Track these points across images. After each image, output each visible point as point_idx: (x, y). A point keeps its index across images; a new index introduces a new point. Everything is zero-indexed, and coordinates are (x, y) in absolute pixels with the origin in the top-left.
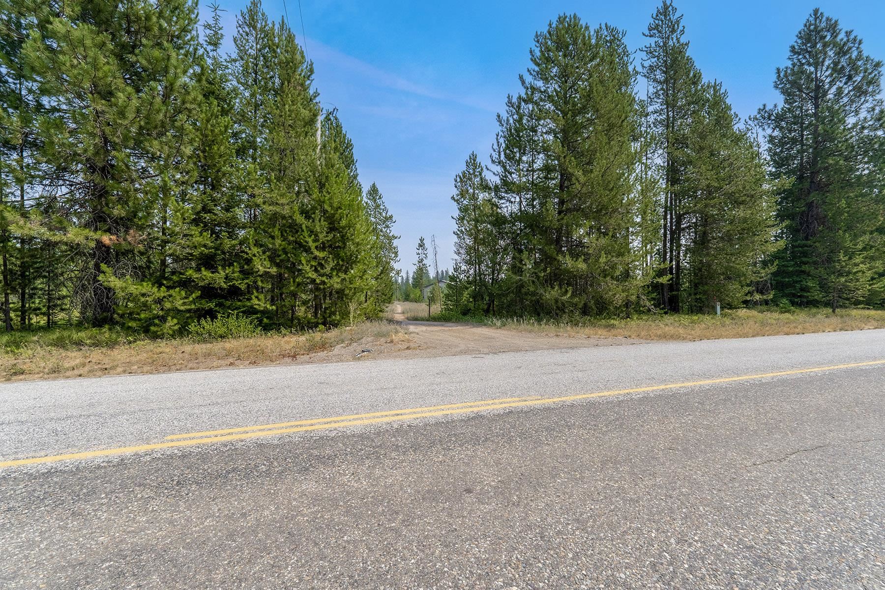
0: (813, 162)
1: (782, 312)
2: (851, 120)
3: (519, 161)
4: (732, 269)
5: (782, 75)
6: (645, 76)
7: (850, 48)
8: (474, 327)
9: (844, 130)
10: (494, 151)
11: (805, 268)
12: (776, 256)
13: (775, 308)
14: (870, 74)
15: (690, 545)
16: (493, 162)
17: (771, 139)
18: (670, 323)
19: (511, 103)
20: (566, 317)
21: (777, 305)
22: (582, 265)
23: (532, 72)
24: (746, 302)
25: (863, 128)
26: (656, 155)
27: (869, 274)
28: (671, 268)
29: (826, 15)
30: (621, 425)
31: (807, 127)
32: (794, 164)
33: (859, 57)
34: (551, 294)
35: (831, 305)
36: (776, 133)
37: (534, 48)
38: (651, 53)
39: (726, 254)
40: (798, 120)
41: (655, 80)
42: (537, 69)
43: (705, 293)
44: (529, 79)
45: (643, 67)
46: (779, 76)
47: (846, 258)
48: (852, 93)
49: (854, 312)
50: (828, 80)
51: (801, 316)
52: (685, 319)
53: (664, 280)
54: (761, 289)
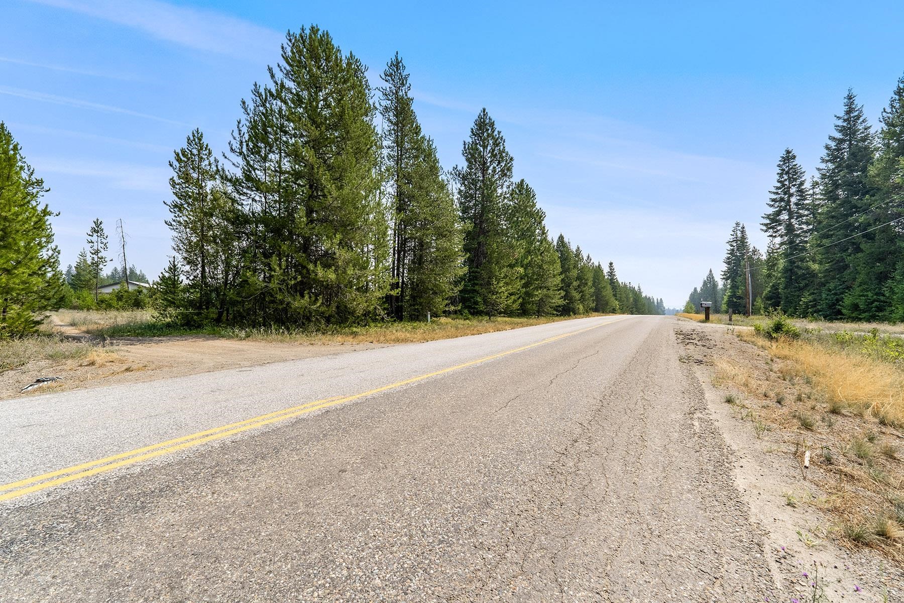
0: (482, 215)
1: (465, 320)
2: (499, 191)
3: (265, 159)
4: (438, 286)
5: (467, 147)
6: (381, 113)
7: (500, 143)
8: (208, 339)
9: (496, 196)
10: (235, 138)
11: (477, 288)
12: (462, 278)
13: (460, 316)
14: (508, 163)
15: (489, 457)
16: (232, 150)
17: (460, 192)
18: (398, 330)
19: (258, 93)
20: (312, 327)
21: (462, 314)
22: (332, 276)
23: (283, 70)
24: (444, 312)
25: (505, 198)
26: (389, 185)
27: (506, 294)
28: (398, 283)
29: (489, 115)
30: (417, 404)
31: (479, 189)
32: (471, 213)
33: (504, 151)
34: (300, 303)
35: (488, 314)
36: (463, 188)
37: (285, 45)
38: (386, 95)
39: (435, 274)
40: (474, 182)
41: (389, 120)
42: (288, 68)
43: (421, 304)
44: (279, 76)
45: (380, 105)
46: (465, 147)
47: (496, 283)
48: (500, 173)
49: (499, 319)
50: (489, 160)
51: (474, 322)
52: (409, 326)
53: (394, 293)
54: (453, 301)
